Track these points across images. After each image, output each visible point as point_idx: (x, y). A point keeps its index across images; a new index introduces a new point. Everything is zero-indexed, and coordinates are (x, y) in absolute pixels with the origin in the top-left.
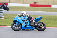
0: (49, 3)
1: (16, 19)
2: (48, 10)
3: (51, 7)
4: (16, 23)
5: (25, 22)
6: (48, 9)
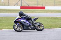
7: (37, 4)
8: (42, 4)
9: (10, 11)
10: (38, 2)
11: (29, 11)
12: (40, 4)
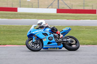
0: (12, 5)
1: (33, 33)
2: (11, 16)
3: (17, 11)
4: (34, 39)
5: (48, 37)
6: (12, 14)
7: (84, 6)
8: (92, 6)
9: (40, 17)
10: (85, 2)
11: (71, 16)
12: (88, 6)
